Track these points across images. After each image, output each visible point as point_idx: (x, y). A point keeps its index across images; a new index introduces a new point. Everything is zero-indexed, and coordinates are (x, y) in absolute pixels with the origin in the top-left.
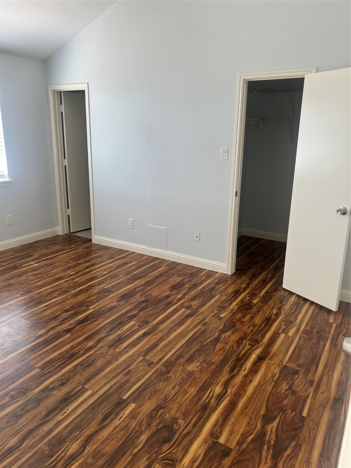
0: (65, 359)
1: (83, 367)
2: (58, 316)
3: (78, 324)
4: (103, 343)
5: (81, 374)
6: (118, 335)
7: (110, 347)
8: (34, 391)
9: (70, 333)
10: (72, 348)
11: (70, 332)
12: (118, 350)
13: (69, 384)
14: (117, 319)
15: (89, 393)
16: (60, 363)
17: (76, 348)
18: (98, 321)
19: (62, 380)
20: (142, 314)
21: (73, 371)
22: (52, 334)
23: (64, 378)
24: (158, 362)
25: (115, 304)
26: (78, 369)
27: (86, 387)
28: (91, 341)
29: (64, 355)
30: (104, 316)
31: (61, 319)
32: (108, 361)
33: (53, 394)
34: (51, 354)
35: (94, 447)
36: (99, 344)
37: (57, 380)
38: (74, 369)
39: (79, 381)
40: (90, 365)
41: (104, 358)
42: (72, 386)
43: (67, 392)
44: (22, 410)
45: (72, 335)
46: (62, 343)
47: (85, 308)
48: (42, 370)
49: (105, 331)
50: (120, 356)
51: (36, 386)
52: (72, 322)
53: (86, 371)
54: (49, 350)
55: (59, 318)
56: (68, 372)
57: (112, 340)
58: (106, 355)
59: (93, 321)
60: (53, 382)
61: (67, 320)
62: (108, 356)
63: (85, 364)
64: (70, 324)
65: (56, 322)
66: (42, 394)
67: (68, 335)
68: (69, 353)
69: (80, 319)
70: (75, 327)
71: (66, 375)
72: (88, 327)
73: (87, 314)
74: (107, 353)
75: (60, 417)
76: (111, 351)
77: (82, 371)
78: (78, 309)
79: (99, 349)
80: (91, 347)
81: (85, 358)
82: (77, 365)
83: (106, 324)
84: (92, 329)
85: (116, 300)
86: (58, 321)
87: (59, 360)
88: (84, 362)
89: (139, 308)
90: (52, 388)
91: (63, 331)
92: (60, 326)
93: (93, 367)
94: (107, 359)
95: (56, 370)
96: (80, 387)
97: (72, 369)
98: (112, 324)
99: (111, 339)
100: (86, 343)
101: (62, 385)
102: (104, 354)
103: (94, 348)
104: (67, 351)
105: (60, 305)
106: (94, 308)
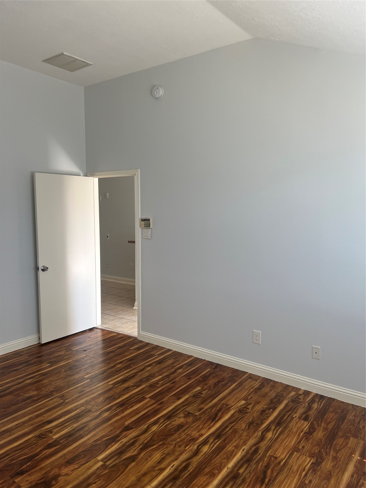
0: (127, 403)
1: (114, 397)
2: (142, 449)
3: (118, 436)
4: (95, 414)
5: (115, 393)
6: (78, 422)
7: (89, 411)
8: (145, 386)
9: (126, 425)
10: (123, 411)
11: (126, 427)
12: (83, 408)
13: (123, 388)
14: (72, 442)
15: (110, 383)
16: (131, 400)
17: (119, 411)
18: (95, 439)
19: (128, 390)
20: (38, 449)
21: (121, 395)
22: (143, 426)
23: (127, 391)
24: (55, 398)
25: (64, 471)
26: (117, 396)
27: (112, 386)
28: (106, 417)
29: (129, 406)
30: (86, 447)
31: (137, 444)
32: (94, 400)
33: (133, 384)
34: (140, 407)
35: (110, 365)
36: (98, 414)
37: (132, 390)
38: (121, 396)
39: (116, 389)
40: (108, 398)
41: (96, 402)
42: (121, 387)
43: (124, 384)
44: (149, 378)
45: (124, 424)
46: (132, 415)
47: (108, 463)
48: (143, 397)
49: (90, 427)
50: (83, 403)
51: (145, 388)
52: (124, 440)
53: (111, 395)
54: (142, 410)
55: (139, 446)
56: (124, 395)
57: (84, 418)
58: (95, 404)
59: (100, 440)
60: (134, 389)
61: (130, 444)
62: (93, 404)
63: (112, 399)
64: (127, 436)
65: (142, 440)
66: (140, 384)
67: (127, 423)
68: (125, 408)
69: (115, 444)
70: (121, 432)
71: (126, 393)
72: (106, 432)
73: (105, 452)
74: (93, 406)
75: (127, 375)
76: (89, 407)
77: (115, 394)
78: (117, 461)
79: (99, 409)
80: (105, 412)
81: (111, 403)
82: (118, 398)
83: (87, 435)
84: (102, 430)
85: (60, 478)
86: (141, 442)
87: (132, 402)
88: (113, 400)
89: (36, 460)
90: (134, 386)
91: (133, 428)
92: (137, 435)
93: (106, 397)
94: (94, 402)
95: (133, 396)
96: (116, 386)
97: (122, 396)
98: (80, 435)
99: (87, 418)
100: (110, 415)
101: (128, 388)
102: (95, 405)
103: (104, 410)
104: (126, 409)
105: (143, 472)
106: (96, 463)
